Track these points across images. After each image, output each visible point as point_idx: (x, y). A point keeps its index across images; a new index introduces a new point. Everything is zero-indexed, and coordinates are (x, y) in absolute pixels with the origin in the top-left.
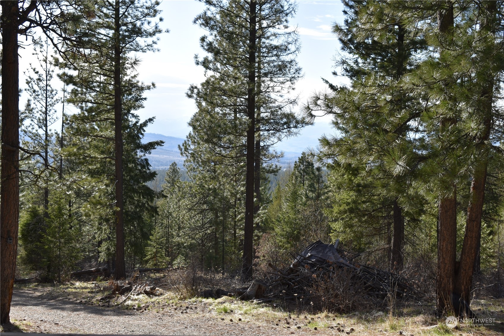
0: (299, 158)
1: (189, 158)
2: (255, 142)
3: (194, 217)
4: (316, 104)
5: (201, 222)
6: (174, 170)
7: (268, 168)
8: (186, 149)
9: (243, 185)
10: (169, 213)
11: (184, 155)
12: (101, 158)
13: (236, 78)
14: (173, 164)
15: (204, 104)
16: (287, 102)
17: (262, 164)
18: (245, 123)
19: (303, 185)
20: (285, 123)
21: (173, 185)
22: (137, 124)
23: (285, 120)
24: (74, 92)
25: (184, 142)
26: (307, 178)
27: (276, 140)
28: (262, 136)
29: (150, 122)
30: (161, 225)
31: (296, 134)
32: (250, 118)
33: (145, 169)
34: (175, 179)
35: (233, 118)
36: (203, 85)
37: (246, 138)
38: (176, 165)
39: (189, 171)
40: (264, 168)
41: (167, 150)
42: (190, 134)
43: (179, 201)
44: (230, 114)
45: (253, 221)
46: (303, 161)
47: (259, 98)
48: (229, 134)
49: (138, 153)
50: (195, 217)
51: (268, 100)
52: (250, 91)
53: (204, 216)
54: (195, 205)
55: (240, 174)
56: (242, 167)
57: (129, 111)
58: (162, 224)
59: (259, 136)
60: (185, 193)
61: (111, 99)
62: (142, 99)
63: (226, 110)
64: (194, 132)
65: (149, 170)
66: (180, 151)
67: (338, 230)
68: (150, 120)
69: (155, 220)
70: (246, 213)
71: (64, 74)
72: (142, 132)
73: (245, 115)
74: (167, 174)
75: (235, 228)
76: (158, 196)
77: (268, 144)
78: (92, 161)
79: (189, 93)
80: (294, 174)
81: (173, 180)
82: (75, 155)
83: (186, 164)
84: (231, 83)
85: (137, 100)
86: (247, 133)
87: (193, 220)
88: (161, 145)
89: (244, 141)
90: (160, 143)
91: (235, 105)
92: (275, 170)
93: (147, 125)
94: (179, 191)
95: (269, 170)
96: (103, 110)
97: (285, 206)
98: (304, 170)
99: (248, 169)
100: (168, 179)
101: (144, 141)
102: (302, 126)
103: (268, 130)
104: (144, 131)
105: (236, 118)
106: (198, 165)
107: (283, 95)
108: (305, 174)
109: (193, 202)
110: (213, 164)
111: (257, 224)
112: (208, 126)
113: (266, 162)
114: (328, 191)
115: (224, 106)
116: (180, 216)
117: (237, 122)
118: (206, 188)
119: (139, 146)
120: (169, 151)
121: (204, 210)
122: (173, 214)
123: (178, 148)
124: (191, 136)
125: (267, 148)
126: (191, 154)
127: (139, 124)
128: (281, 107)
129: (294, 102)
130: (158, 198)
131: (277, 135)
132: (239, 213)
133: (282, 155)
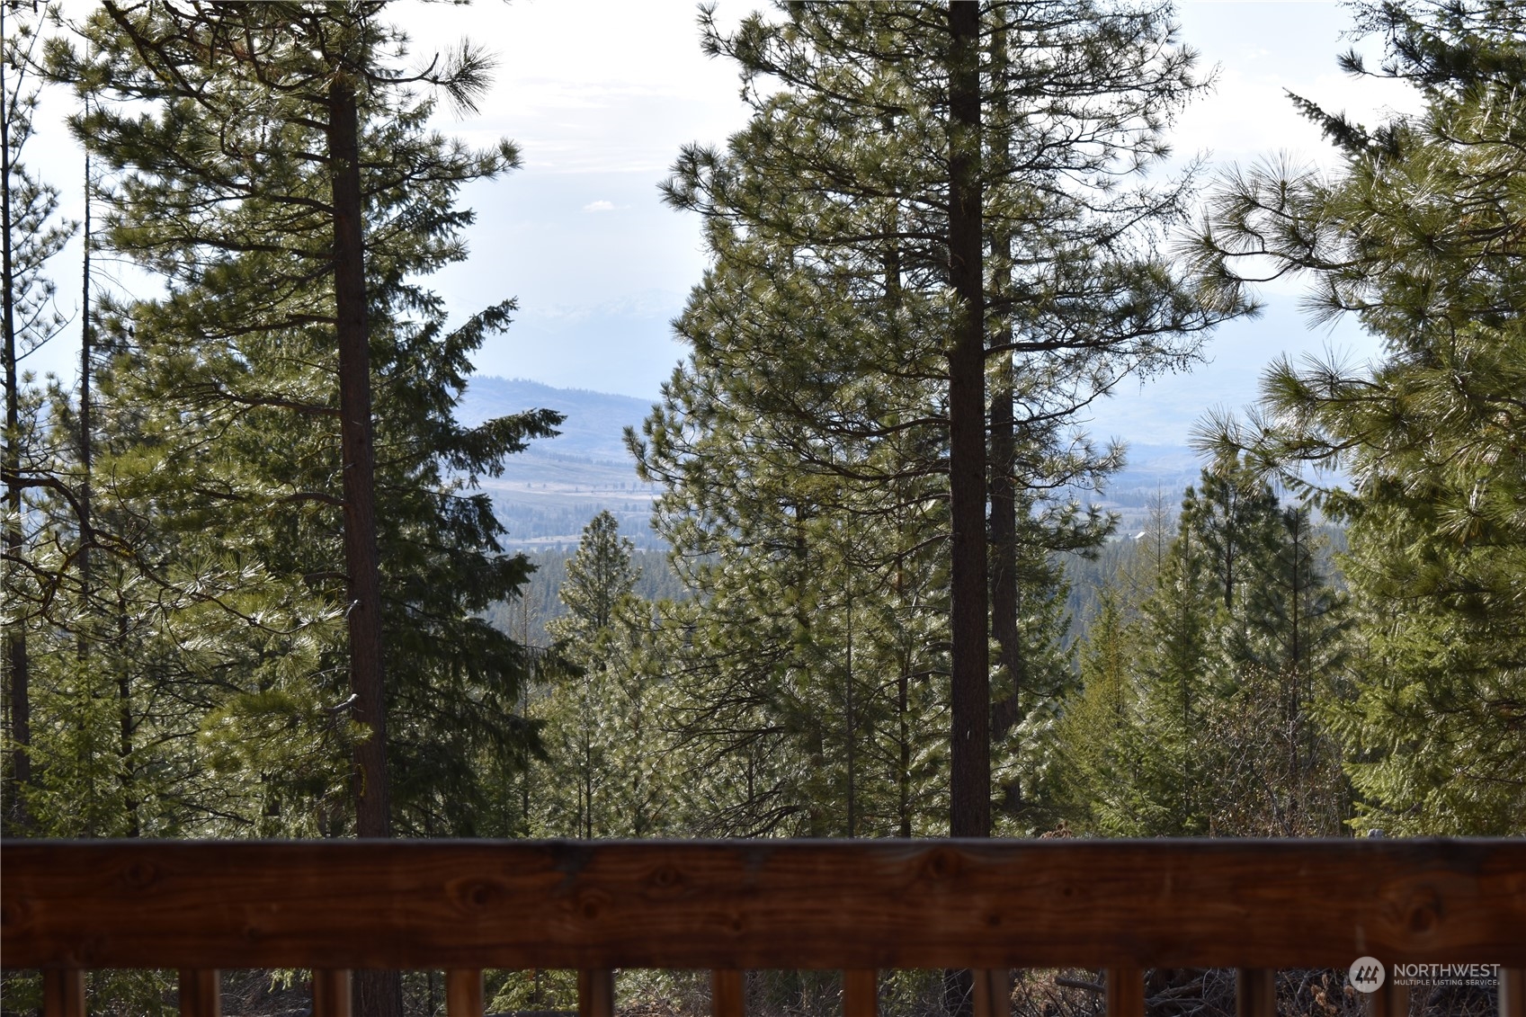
0: (1205, 472)
1: (678, 488)
2: (988, 404)
3: (709, 765)
4: (1243, 229)
5: (743, 790)
6: (602, 550)
7: (1052, 525)
8: (663, 448)
9: (938, 607)
10: (588, 751)
11: (654, 474)
12: (279, 501)
13: (896, 110)
14: (597, 524)
15: (742, 232)
16: (1137, 209)
17: (1027, 504)
18: (937, 315)
19: (1229, 604)
20: (1126, 311)
21: (601, 619)
22: (434, 339)
23: (1124, 296)
24: (148, 201)
25: (650, 413)
26: (1243, 569)
27: (1085, 390)
28: (1022, 375)
29: (492, 325)
30: (556, 811)
31: (1183, 358)
32: (961, 294)
33: (479, 545)
34: (613, 592)
35: (883, 292)
36: (738, 143)
37: (947, 384)
38: (613, 525)
39: (679, 550)
40: (1034, 526)
41: (561, 458)
42: (678, 375)
43: (635, 694)
44: (866, 276)
45: (988, 772)
46: (1224, 486)
47: (1001, 196)
48: (867, 367)
49: (443, 473)
50: (713, 770)
51: (1043, 207)
52: (960, 168)
53: (758, 765)
54: (714, 710)
55: (924, 554)
56: (929, 522)
57: (394, 277)
58: (561, 804)
59: (1008, 372)
60: (664, 657)
61: (316, 226)
62: (450, 219)
63: (845, 258)
64: (697, 365)
65: (497, 547)
66: (633, 460)
67: (1386, 798)
68: (495, 316)
69: (525, 788)
70: (956, 738)
71: (102, 119)
72: (461, 375)
73: (937, 279)
74: (572, 567)
75: (903, 812)
76: (539, 670)
77: (1049, 409)
78: (240, 515)
79: (679, 183)
80: (1180, 550)
81: (602, 596)
82: (160, 487)
83: (666, 516)
84: (871, 135)
85: (429, 223)
86: (951, 361)
87: (705, 782)
88: (547, 433)
89: (936, 402)
90: (543, 423)
91: (890, 233)
92: (1091, 532)
93: (479, 338)
94: (636, 646)
95: (1060, 531)
96: (283, 279)
97: (1141, 705)
98: (1228, 532)
99: (956, 527)
100: (577, 594)
101: (469, 415)
102: (1207, 324)
103: (1049, 346)
104: (468, 368)
105: (894, 295)
106: (720, 521)
107: (1113, 178)
108: (1235, 548)
109: (702, 697)
110: (791, 512)
111: (1011, 788)
112: (772, 336)
113: (1043, 498)
114: (1340, 626)
115: (839, 242)
116: (642, 765)
117: (905, 312)
118: (761, 628)
119: (449, 439)
120: (572, 459)
121: (757, 731)
122: (607, 757)
123: (624, 445)
124: (684, 382)
125: (1048, 429)
126: (687, 467)
127: (440, 338)
128: (1107, 233)
129: (1165, 208)
130: (540, 679)
131: (1093, 365)
132: (924, 740)
133: (1115, 461)
